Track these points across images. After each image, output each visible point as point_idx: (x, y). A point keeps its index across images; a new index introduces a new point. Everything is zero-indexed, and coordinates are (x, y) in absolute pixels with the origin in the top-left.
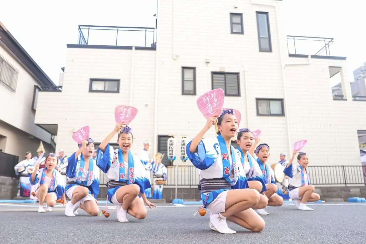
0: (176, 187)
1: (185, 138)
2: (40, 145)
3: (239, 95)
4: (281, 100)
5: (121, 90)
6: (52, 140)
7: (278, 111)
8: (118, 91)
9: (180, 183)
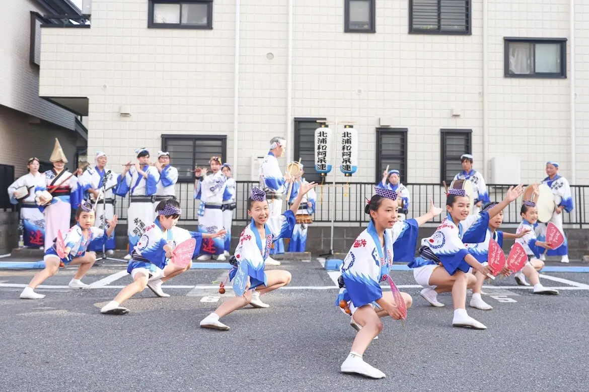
0: (332, 225)
1: (351, 129)
2: (56, 146)
3: (467, 31)
4: (562, 43)
5: (215, 24)
6: (79, 123)
7: (553, 67)
8: (209, 26)
9: (339, 218)
